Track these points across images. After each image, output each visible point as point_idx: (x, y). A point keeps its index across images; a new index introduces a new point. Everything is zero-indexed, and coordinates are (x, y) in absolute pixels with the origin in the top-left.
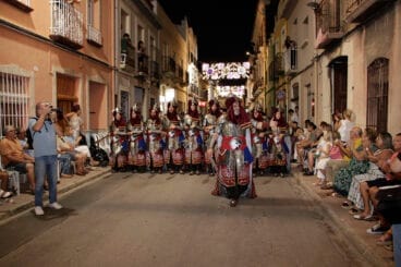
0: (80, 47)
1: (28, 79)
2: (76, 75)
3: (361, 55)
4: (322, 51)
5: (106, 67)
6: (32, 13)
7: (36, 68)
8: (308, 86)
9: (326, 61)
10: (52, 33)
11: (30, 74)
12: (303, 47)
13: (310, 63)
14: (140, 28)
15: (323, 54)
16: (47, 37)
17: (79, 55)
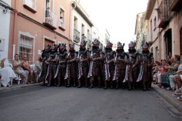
0: (55, 29)
1: (33, 39)
2: (53, 40)
3: (177, 26)
4: (161, 29)
5: (66, 38)
6: (36, 13)
7: (36, 35)
8: (157, 48)
9: (163, 34)
10: (44, 22)
11: (34, 37)
12: (154, 30)
13: (157, 36)
14: (83, 25)
15: (162, 31)
16: (42, 23)
17: (55, 32)
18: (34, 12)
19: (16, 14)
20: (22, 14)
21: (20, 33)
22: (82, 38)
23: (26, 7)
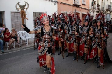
0: (80, 6)
2: (79, 12)
10: (74, 4)
16: (72, 5)
17: (80, 8)
22: (97, 7)
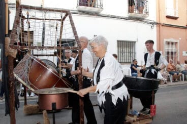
1: (177, 43)
6: (178, 19)
7: (180, 39)
11: (178, 41)
18: (175, 18)
19: (161, 26)
20: (166, 24)
21: (165, 40)
23: (168, 17)
